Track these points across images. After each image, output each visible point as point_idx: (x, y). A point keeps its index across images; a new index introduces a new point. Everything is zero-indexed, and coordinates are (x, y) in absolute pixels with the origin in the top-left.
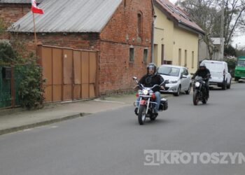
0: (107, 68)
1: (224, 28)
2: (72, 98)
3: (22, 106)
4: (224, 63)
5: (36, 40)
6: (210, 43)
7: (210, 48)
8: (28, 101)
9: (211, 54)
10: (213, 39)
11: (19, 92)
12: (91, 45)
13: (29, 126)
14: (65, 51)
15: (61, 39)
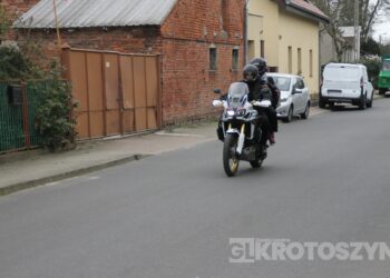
0: (174, 81)
1: (361, 11)
2: (121, 132)
3: (42, 147)
4: (361, 66)
5: (59, 40)
6: (337, 36)
7: (339, 44)
8: (50, 139)
9: (340, 53)
10: (342, 29)
11: (36, 125)
12: (147, 46)
13: (54, 178)
14: (106, 56)
15: (99, 38)
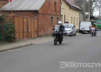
1: (90, 8)
2: (28, 38)
12: (35, 16)
14: (24, 18)
